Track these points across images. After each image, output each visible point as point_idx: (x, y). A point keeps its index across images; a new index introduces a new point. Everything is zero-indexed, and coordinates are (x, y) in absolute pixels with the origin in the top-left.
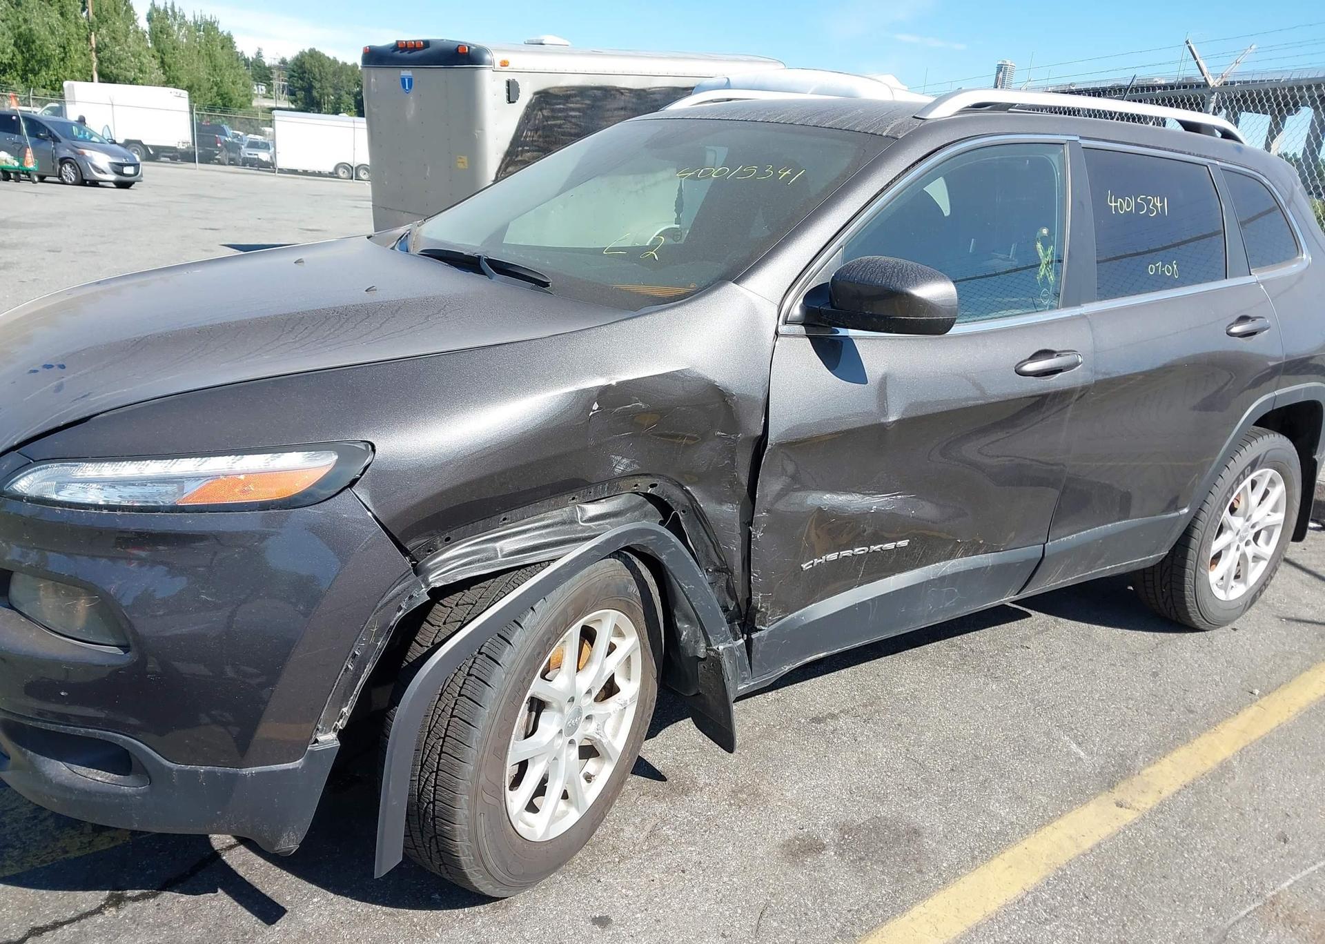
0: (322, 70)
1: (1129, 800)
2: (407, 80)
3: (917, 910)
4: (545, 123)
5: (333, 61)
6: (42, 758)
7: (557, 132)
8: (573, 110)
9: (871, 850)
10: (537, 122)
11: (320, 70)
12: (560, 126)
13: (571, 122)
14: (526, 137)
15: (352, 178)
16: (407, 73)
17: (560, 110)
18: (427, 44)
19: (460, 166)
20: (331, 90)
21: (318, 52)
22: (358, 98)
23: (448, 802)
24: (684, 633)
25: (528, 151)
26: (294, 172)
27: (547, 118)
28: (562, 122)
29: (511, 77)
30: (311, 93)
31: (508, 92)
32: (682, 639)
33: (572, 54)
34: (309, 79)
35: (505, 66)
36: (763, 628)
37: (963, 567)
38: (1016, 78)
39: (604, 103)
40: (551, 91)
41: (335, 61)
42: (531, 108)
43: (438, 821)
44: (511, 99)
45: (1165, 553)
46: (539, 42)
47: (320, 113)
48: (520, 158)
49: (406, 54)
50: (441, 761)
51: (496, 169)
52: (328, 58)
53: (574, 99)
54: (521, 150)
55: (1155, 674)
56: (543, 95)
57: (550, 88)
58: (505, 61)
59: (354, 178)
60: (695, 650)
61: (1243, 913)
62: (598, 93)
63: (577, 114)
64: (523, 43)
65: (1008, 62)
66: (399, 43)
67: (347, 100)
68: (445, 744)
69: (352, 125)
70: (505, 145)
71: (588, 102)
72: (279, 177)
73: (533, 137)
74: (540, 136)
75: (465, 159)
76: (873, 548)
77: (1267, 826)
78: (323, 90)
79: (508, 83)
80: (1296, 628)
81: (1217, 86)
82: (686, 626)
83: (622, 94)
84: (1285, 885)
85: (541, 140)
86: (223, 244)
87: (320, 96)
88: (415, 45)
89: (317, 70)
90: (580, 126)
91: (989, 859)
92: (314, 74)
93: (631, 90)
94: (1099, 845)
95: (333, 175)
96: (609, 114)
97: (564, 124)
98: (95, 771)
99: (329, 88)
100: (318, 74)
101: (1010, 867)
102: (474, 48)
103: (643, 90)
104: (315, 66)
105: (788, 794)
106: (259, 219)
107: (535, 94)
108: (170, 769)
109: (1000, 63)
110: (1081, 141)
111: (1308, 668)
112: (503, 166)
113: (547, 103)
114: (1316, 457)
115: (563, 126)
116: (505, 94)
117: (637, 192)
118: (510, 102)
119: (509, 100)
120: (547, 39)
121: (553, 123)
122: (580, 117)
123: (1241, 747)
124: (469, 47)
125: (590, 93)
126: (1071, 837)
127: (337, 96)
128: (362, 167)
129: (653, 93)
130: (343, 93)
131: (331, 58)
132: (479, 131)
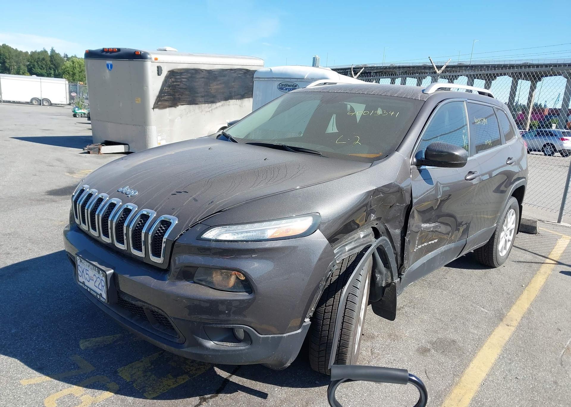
0: (10, 54)
1: (509, 324)
2: (109, 65)
3: (471, 365)
4: (173, 84)
5: (15, 50)
6: (205, 340)
7: (177, 87)
8: (184, 78)
9: (445, 348)
10: (169, 84)
11: (9, 54)
12: (178, 85)
13: (183, 83)
14: (165, 89)
15: (41, 105)
16: (109, 62)
17: (178, 79)
18: (119, 50)
19: (137, 102)
20: (15, 64)
21: (7, 45)
22: (29, 67)
23: (347, 340)
24: (378, 278)
25: (166, 96)
26: (9, 102)
27: (173, 82)
28: (180, 83)
29: (159, 65)
30: (4, 65)
31: (158, 71)
32: (377, 280)
33: (178, 55)
34: (3, 58)
35: (156, 60)
36: (404, 274)
37: (446, 248)
38: (320, 63)
39: (196, 75)
40: (175, 71)
41: (16, 50)
42: (167, 78)
43: (341, 348)
44: (159, 74)
45: (488, 240)
46: (164, 50)
47: (10, 74)
48: (163, 99)
49: (108, 54)
50: (344, 325)
51: (153, 103)
52: (13, 48)
53: (184, 74)
54: (163, 95)
55: (491, 283)
56: (172, 72)
57: (174, 69)
58: (156, 58)
59: (42, 104)
60: (382, 284)
61: (562, 353)
62: (193, 71)
63: (185, 80)
64: (156, 50)
65: (317, 56)
66: (104, 49)
67: (23, 68)
68: (345, 319)
69: (39, 80)
70: (157, 93)
71: (189, 75)
72: (4, 104)
73: (168, 90)
74: (170, 89)
75: (139, 99)
76: (430, 243)
77: (552, 327)
78: (11, 63)
79: (158, 67)
80: (521, 264)
81: (439, 73)
82: (379, 275)
83: (203, 72)
84: (568, 343)
85: (171, 91)
86: (11, 137)
87: (10, 66)
88: (113, 50)
89: (7, 54)
90: (186, 85)
91: (481, 347)
92: (6, 56)
93: (206, 70)
94: (510, 338)
95: (31, 103)
96: (197, 80)
97: (180, 84)
98: (225, 343)
99: (14, 63)
100: (8, 56)
101: (489, 348)
102: (143, 52)
103: (211, 70)
104: (6, 52)
105: (406, 334)
106: (16, 125)
107: (169, 71)
108: (260, 337)
109: (314, 56)
110: (468, 100)
111: (533, 277)
112: (156, 102)
113: (173, 76)
114: (521, 205)
115: (180, 85)
116: (156, 72)
117: (209, 111)
118: (159, 75)
119: (158, 74)
120: (168, 48)
121: (175, 84)
122: (186, 81)
123: (530, 304)
124: (140, 52)
125: (190, 71)
126: (501, 337)
127: (18, 66)
128: (44, 100)
129: (214, 71)
130: (21, 64)
131: (15, 49)
132: (146, 87)
